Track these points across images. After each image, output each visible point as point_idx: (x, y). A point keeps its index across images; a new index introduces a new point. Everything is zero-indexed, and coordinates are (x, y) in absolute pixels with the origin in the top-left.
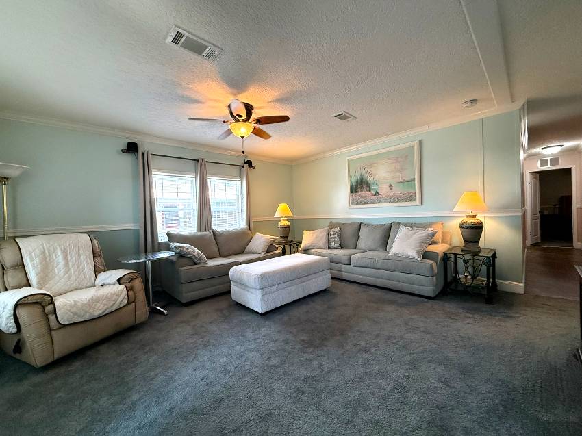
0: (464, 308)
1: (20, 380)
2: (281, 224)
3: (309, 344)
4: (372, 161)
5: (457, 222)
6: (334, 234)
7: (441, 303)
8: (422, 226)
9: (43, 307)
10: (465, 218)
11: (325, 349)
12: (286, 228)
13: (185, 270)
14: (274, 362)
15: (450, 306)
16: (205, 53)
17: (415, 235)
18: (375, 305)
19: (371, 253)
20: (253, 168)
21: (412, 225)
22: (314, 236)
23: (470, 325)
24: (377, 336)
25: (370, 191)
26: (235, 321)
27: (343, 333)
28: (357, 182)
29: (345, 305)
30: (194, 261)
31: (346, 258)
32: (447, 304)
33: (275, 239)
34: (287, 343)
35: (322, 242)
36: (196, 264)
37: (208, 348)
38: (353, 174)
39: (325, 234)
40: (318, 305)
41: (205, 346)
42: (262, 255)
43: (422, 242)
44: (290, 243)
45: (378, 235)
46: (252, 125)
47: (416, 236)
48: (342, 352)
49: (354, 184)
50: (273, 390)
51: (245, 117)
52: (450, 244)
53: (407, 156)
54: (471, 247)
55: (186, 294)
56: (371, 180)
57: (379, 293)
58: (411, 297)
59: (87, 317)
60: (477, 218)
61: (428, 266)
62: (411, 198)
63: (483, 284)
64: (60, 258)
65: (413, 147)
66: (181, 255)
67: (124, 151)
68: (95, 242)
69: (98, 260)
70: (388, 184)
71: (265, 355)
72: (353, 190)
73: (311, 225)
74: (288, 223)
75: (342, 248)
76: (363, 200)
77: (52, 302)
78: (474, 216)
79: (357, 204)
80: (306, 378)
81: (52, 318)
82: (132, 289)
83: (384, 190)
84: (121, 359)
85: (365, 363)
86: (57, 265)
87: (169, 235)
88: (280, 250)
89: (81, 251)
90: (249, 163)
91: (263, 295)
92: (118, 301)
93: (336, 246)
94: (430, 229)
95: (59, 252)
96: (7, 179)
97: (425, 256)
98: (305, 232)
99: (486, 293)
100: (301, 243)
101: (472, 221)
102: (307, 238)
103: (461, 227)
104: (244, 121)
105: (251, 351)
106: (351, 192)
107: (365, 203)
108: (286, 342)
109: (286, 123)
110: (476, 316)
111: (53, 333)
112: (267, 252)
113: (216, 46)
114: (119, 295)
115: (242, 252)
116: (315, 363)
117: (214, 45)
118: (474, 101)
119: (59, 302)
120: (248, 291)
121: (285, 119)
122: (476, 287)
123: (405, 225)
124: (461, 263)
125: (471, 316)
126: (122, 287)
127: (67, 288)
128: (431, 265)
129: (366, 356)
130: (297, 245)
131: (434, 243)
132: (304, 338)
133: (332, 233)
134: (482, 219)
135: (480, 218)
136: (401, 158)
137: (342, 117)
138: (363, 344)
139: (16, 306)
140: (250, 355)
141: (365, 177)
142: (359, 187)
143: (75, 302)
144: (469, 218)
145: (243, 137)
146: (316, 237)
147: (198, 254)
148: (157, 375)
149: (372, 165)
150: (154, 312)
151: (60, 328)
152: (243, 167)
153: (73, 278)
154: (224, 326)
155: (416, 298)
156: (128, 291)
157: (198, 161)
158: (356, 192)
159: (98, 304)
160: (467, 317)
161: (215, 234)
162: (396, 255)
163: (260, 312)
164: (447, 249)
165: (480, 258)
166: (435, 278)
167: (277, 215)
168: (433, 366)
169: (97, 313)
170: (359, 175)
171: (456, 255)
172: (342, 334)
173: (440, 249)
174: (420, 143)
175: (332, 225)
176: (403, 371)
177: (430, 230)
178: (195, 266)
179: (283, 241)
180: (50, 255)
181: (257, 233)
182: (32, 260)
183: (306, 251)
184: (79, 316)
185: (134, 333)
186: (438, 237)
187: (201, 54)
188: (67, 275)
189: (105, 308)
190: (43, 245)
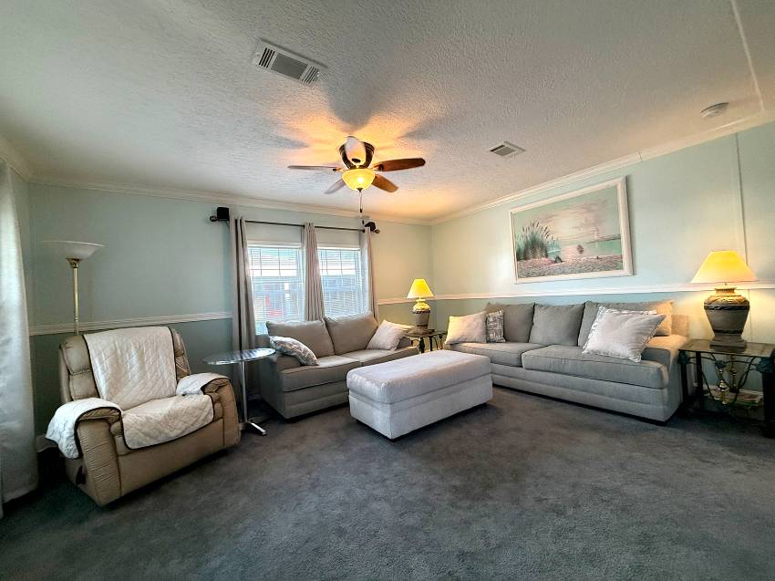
0: (722, 444)
1: (80, 522)
2: (417, 307)
3: (463, 493)
4: (549, 213)
5: (701, 300)
6: (495, 321)
7: (680, 432)
8: (637, 307)
9: (110, 425)
10: (714, 293)
11: (490, 503)
12: (425, 313)
13: (289, 374)
14: (411, 520)
15: (699, 440)
16: (304, 74)
17: (626, 323)
18: (564, 432)
19: (553, 349)
20: (377, 232)
21: (619, 307)
22: (466, 325)
23: (741, 476)
24: (574, 486)
25: (547, 256)
26: (355, 449)
27: (517, 476)
28: (526, 246)
29: (518, 429)
30: (300, 362)
31: (515, 356)
32: (689, 436)
33: (409, 330)
34: (430, 490)
35: (477, 332)
36: (302, 365)
37: (317, 489)
38: (520, 233)
39: (481, 321)
40: (475, 429)
41: (313, 486)
42: (392, 352)
43: (641, 333)
44: (431, 334)
45: (563, 322)
46: (372, 172)
47: (628, 323)
48: (518, 512)
49: (522, 247)
50: (410, 571)
51: (363, 161)
52: (687, 336)
53: (605, 201)
54: (728, 341)
55: (291, 406)
56: (547, 240)
57: (570, 412)
58: (626, 421)
59: (161, 439)
60: (737, 292)
61: (652, 371)
62: (614, 264)
63: (753, 402)
64: (134, 359)
65: (616, 187)
66: (284, 353)
67: (212, 219)
68: (177, 337)
69: (180, 360)
70: (576, 246)
71: (398, 508)
72: (521, 256)
73: (460, 308)
74: (427, 307)
75: (507, 340)
76: (537, 270)
77: (120, 418)
78: (732, 290)
79: (528, 276)
80: (462, 555)
81: (119, 439)
82: (219, 400)
83: (569, 254)
84: (202, 500)
85: (559, 534)
86: (131, 368)
87: (268, 325)
88: (416, 346)
89: (160, 350)
90: (372, 226)
91: (393, 412)
92: (201, 418)
93: (498, 338)
94: (650, 312)
95: (133, 351)
96: (78, 260)
97: (647, 355)
98: (451, 318)
99: (763, 418)
100: (446, 333)
101: (729, 298)
102: (456, 327)
103: (706, 308)
104: (361, 167)
105: (376, 499)
106: (518, 259)
107: (540, 275)
108: (429, 487)
109: (421, 168)
110: (749, 458)
111: (120, 458)
112: (399, 347)
113: (318, 63)
114: (202, 409)
115: (364, 347)
116: (476, 528)
117: (314, 61)
118: (722, 106)
119: (129, 418)
120: (373, 406)
121: (419, 162)
122: (741, 407)
123: (608, 306)
124: (708, 367)
125: (740, 457)
126: (207, 397)
127: (141, 398)
128: (659, 369)
129: (560, 521)
130: (441, 337)
131: (659, 334)
132: (457, 482)
133: (491, 320)
134: (745, 295)
135: (742, 292)
136: (596, 206)
137: (501, 150)
138: (552, 498)
139: (78, 423)
140: (375, 505)
141: (539, 237)
142: (531, 252)
143: (147, 418)
144: (721, 294)
145: (360, 190)
146: (469, 326)
147: (305, 351)
148: (246, 528)
149: (548, 218)
150: (248, 430)
151: (127, 454)
152: (364, 231)
153: (150, 384)
154: (341, 457)
155: (634, 422)
156: (213, 404)
157: (304, 226)
158: (526, 259)
159: (176, 422)
160: (734, 460)
161: (327, 324)
162: (596, 353)
163: (389, 437)
164: (682, 344)
165: (744, 359)
166: (665, 390)
167: (411, 295)
168: (684, 550)
169: (174, 434)
170: (528, 233)
171: (698, 354)
172: (516, 480)
173: (672, 343)
174: (627, 180)
175: (491, 308)
176: (628, 555)
177: (652, 314)
178: (303, 368)
179: (420, 331)
180: (122, 355)
181: (385, 322)
182: (101, 363)
183: (454, 346)
184: (152, 437)
185: (223, 460)
186: (667, 325)
187: (298, 78)
188: (142, 381)
189: (184, 428)
190: (114, 342)
